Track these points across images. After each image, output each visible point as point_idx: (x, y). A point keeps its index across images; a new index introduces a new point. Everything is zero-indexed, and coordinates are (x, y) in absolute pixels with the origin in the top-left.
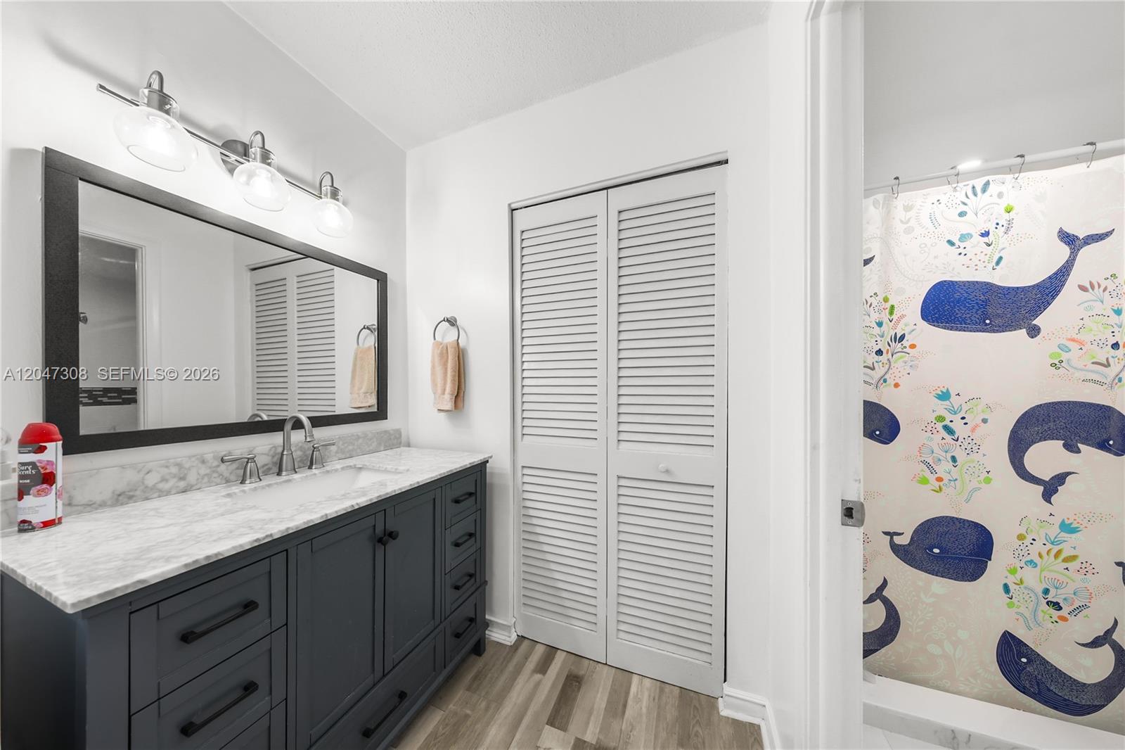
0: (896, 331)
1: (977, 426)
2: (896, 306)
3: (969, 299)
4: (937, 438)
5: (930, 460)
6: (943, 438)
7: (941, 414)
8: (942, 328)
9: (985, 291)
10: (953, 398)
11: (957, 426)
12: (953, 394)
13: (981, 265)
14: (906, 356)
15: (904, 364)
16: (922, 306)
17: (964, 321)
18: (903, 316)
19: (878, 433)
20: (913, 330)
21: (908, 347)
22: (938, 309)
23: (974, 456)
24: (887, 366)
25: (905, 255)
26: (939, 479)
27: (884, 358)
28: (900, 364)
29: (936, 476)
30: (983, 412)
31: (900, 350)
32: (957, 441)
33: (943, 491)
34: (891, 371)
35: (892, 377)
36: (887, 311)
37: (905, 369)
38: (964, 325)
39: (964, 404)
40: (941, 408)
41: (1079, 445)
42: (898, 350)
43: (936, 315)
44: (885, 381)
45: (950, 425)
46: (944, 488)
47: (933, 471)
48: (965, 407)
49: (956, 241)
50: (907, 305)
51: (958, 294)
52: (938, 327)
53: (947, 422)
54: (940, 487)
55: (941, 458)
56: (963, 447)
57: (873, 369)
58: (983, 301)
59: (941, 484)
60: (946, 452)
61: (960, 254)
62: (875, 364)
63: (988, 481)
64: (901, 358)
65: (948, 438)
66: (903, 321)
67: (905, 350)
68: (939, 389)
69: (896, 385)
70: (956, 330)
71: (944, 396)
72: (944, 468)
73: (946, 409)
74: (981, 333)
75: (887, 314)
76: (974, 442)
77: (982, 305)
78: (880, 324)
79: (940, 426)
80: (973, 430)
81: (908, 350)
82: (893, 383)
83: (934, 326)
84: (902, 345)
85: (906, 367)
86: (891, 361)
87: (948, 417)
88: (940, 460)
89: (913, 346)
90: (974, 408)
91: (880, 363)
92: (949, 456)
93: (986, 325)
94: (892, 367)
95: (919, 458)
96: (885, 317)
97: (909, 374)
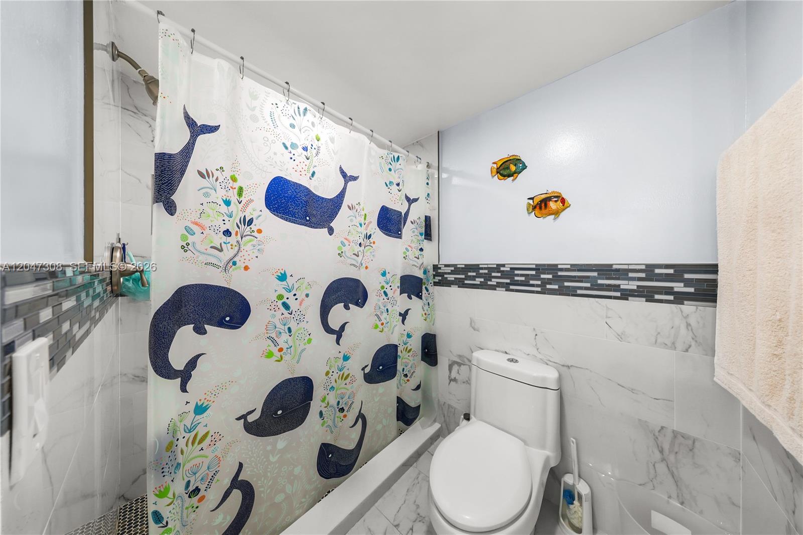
0: (244, 214)
1: (303, 300)
2: (244, 189)
3: (297, 198)
4: (278, 313)
5: (273, 335)
6: (283, 314)
7: (282, 294)
8: (280, 218)
9: (306, 194)
10: (289, 279)
11: (291, 302)
12: (288, 275)
13: (303, 173)
14: (253, 240)
15: (253, 248)
16: (266, 195)
17: (294, 215)
18: (251, 201)
19: (228, 319)
20: (259, 216)
21: (256, 231)
22: (277, 200)
23: (302, 325)
24: (236, 249)
25: (252, 142)
26: (281, 350)
27: (233, 239)
28: (249, 247)
29: (279, 347)
30: (306, 288)
31: (249, 233)
32: (291, 314)
33: (284, 358)
34: (240, 254)
35: (243, 260)
36: (236, 191)
37: (253, 252)
38: (294, 218)
39: (295, 284)
40: (280, 287)
41: (350, 305)
42: (247, 233)
43: (276, 206)
44: (235, 264)
45: (287, 301)
46: (283, 356)
47: (275, 343)
48: (296, 286)
49: (288, 145)
50: (254, 191)
51: (290, 191)
52: (277, 216)
53: (285, 300)
54: (281, 356)
55: (282, 331)
56: (295, 319)
57: (221, 250)
58: (305, 202)
59: (282, 353)
60: (285, 325)
61: (291, 158)
62: (223, 245)
63: (309, 341)
64: (251, 241)
65: (286, 312)
66: (251, 206)
67: (253, 234)
68: (279, 271)
69: (246, 268)
70: (289, 221)
71: (282, 277)
72: (284, 338)
73: (284, 288)
74: (303, 227)
75: (236, 195)
76: (302, 313)
77: (304, 204)
78: (228, 203)
79: (280, 303)
80: (301, 304)
81: (255, 234)
82: (244, 265)
83: (275, 215)
84: (251, 228)
85: (254, 251)
86: (241, 243)
87: (286, 295)
88: (280, 333)
89: (259, 231)
90: (301, 286)
91: (229, 245)
92: (286, 327)
93: (307, 221)
94: (242, 249)
95: (266, 334)
96: (233, 196)
97: (257, 257)
